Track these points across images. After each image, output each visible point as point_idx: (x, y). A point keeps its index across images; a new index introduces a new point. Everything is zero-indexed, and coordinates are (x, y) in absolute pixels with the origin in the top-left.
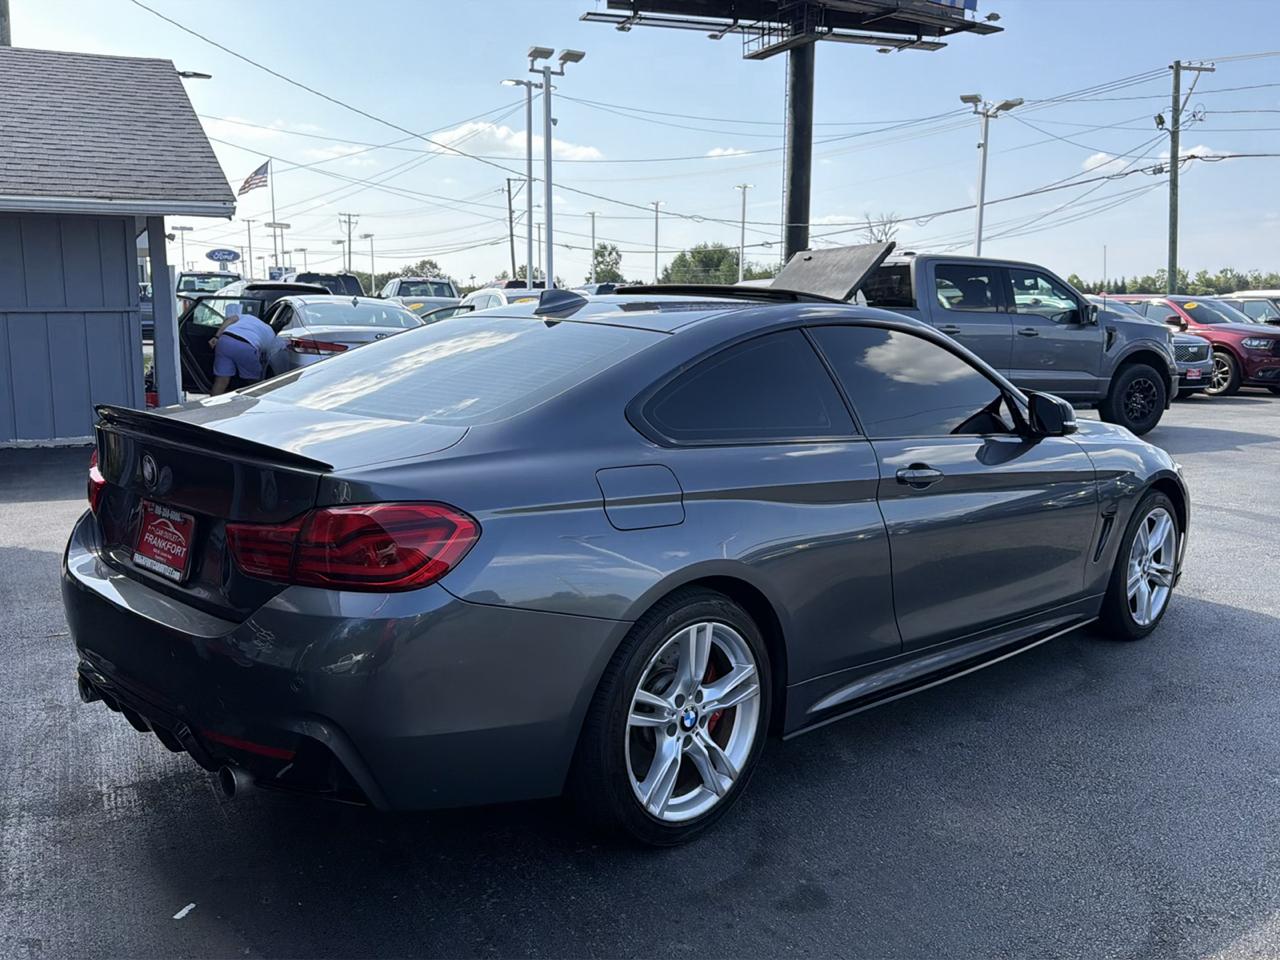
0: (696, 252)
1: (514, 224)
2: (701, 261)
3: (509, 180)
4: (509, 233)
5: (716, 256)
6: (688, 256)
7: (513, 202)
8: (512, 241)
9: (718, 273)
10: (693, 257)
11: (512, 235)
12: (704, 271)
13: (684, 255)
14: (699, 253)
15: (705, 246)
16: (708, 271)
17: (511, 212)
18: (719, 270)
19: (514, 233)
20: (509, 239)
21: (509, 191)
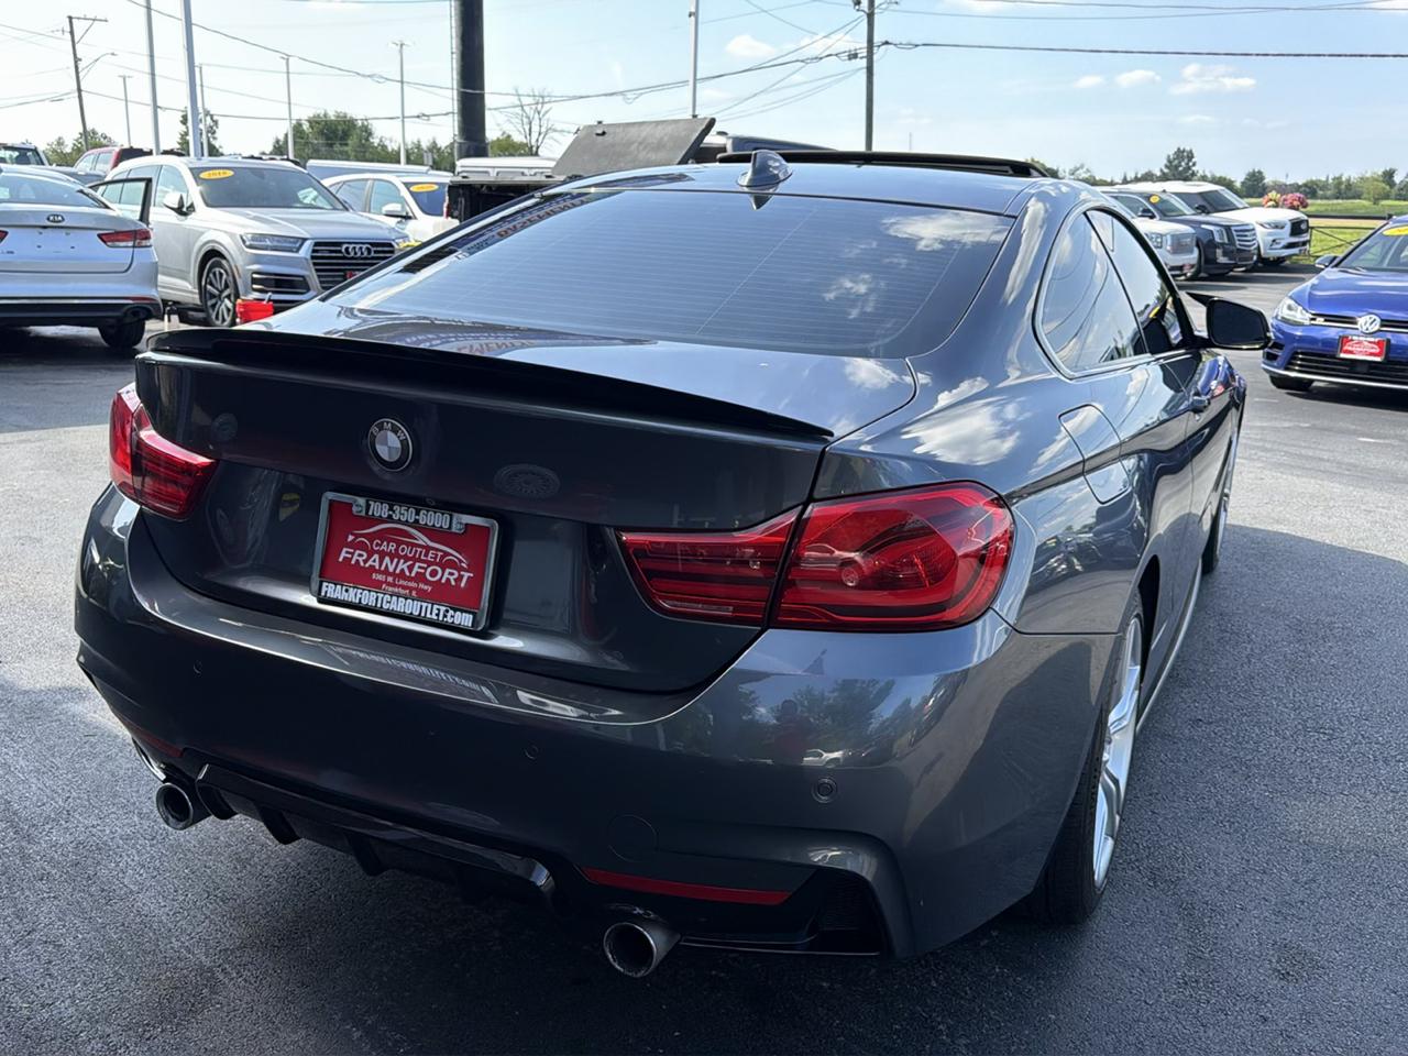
0: (313, 122)
1: (81, 75)
2: (321, 133)
3: (70, 18)
4: (75, 87)
5: (340, 128)
6: (306, 126)
7: (77, 46)
8: (80, 97)
9: (346, 148)
10: (311, 127)
11: (79, 90)
12: (328, 145)
13: (300, 125)
14: (317, 122)
15: (325, 115)
16: (331, 145)
17: (77, 60)
18: (346, 145)
19: (82, 88)
20: (76, 94)
21: (72, 33)
